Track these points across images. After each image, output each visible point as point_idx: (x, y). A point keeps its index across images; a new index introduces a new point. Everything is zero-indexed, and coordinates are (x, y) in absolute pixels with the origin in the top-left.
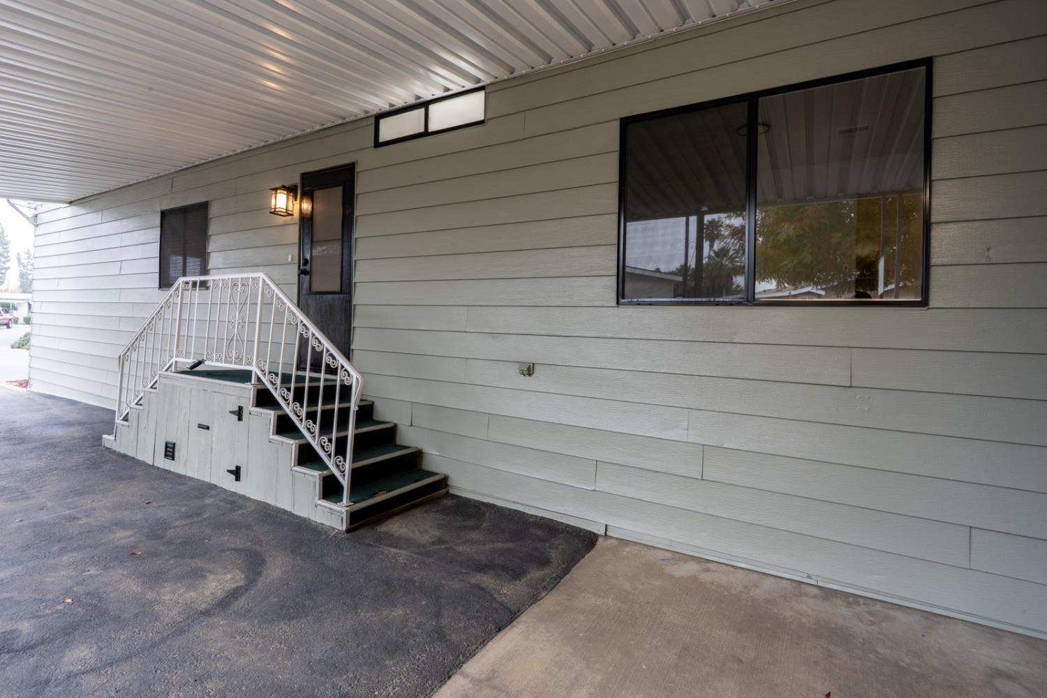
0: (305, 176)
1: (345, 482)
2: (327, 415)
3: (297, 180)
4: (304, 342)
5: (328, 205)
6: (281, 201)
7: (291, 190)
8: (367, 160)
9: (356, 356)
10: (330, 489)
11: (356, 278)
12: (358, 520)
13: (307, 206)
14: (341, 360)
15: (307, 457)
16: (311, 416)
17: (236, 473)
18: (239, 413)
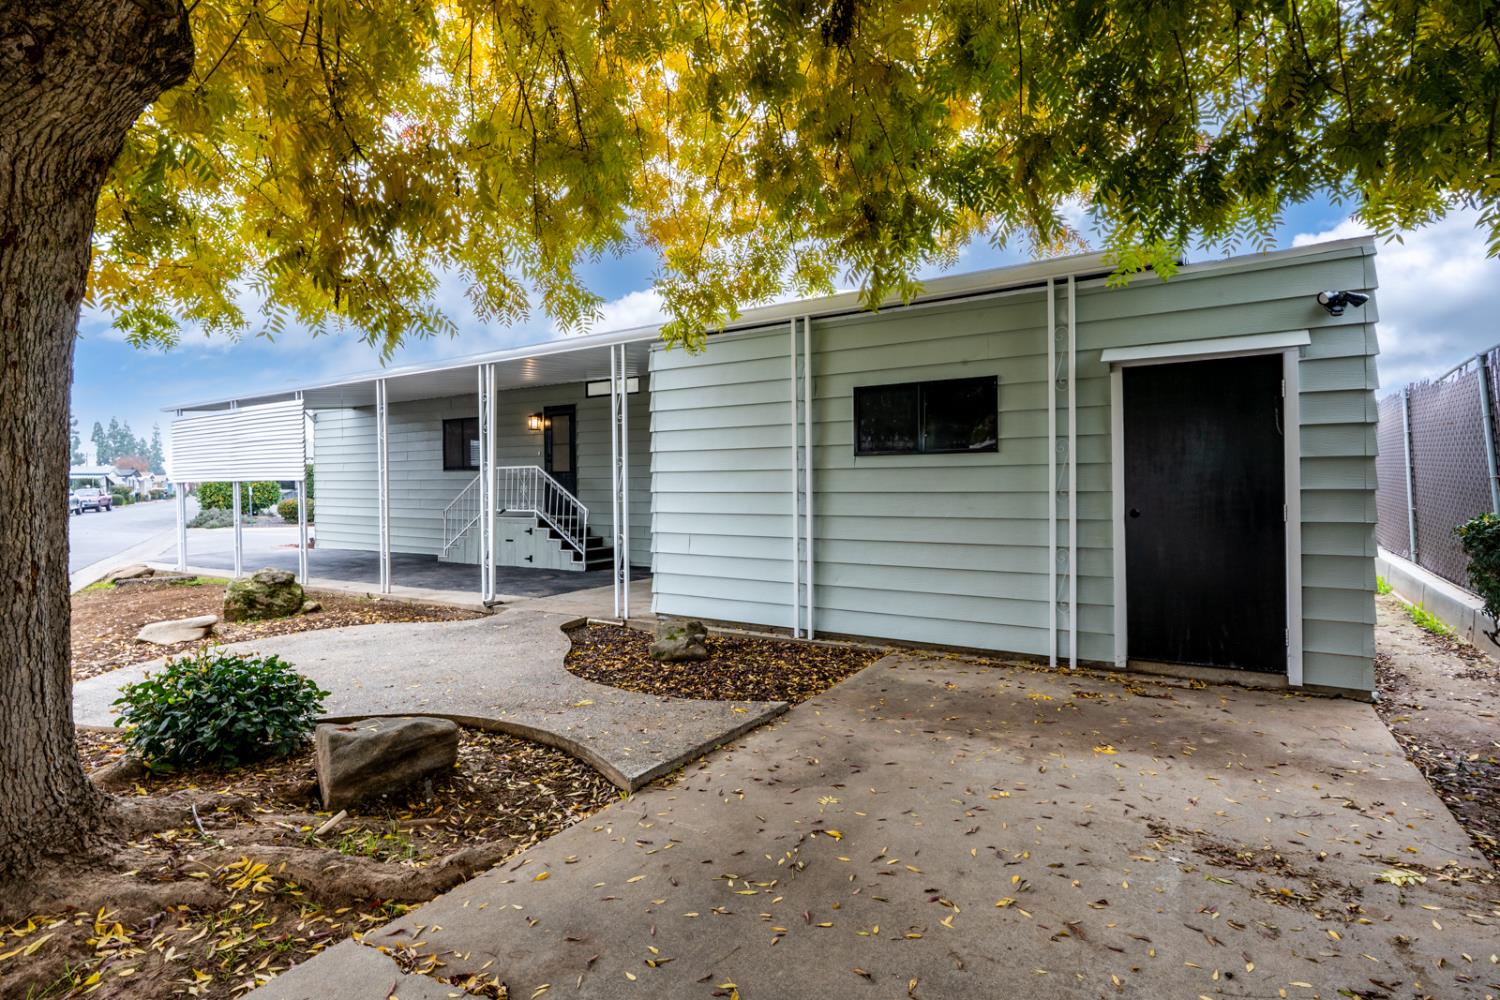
0: (546, 409)
1: (583, 553)
2: (567, 521)
3: (542, 410)
4: (548, 486)
5: (562, 423)
6: (535, 423)
7: (539, 415)
8: (581, 404)
9: (580, 494)
10: (577, 557)
11: (578, 465)
12: (589, 568)
13: (548, 423)
14: (572, 497)
15: (566, 546)
16: (560, 521)
17: (530, 559)
18: (530, 531)
